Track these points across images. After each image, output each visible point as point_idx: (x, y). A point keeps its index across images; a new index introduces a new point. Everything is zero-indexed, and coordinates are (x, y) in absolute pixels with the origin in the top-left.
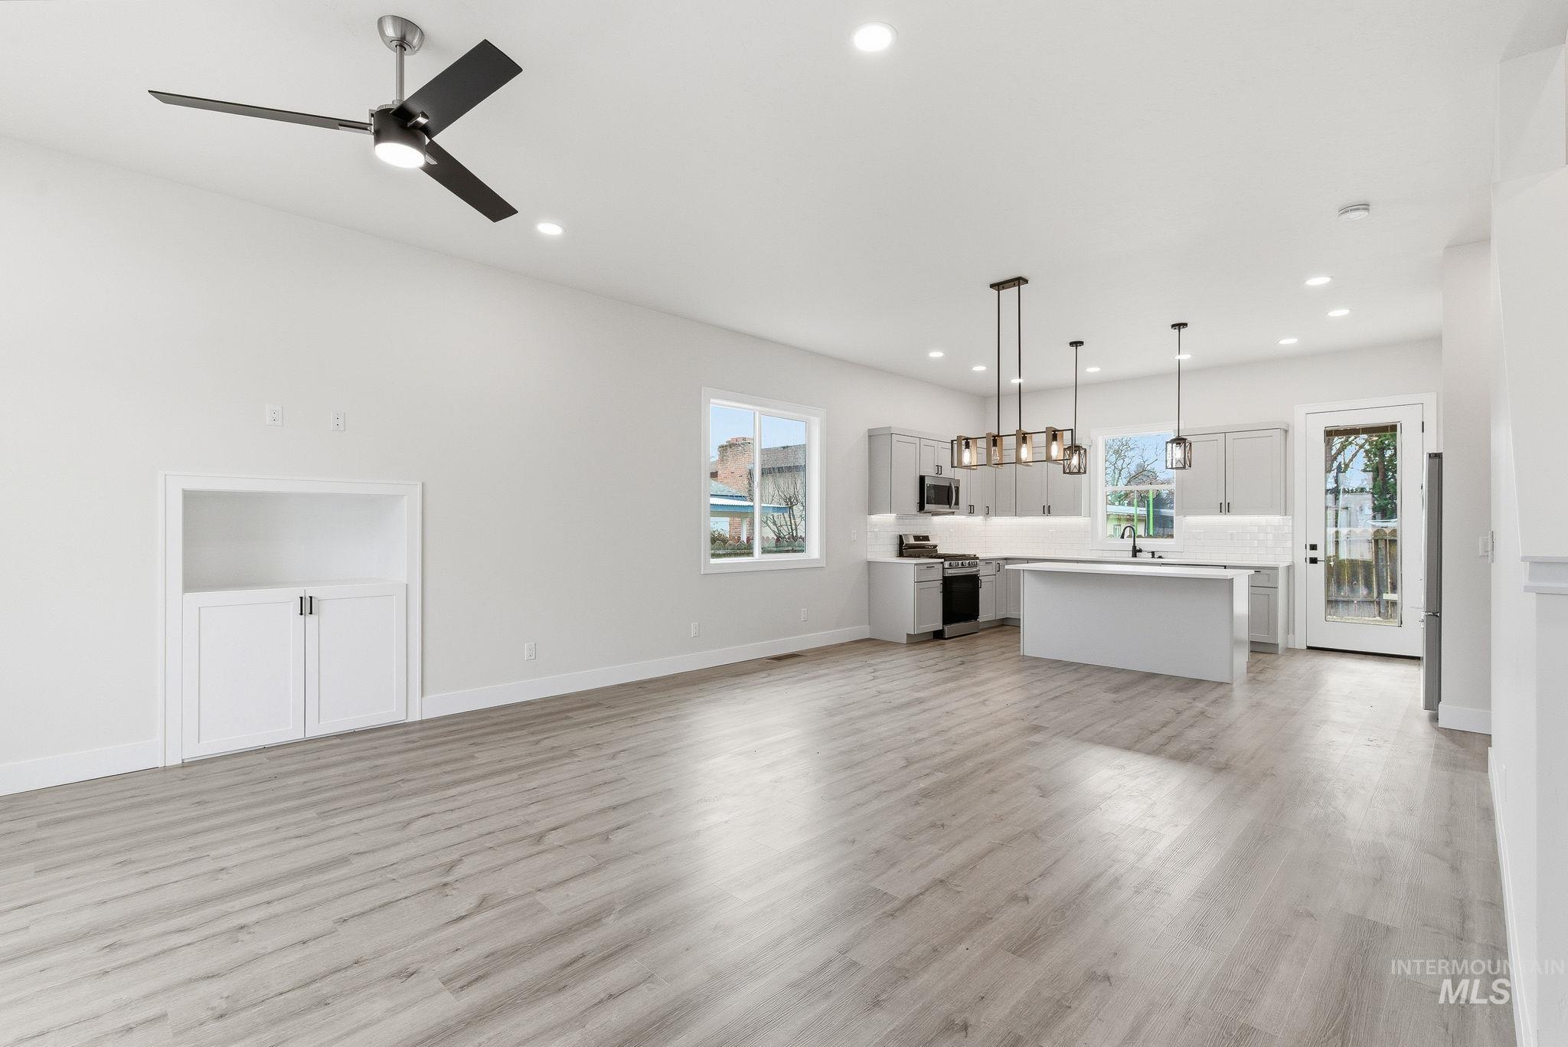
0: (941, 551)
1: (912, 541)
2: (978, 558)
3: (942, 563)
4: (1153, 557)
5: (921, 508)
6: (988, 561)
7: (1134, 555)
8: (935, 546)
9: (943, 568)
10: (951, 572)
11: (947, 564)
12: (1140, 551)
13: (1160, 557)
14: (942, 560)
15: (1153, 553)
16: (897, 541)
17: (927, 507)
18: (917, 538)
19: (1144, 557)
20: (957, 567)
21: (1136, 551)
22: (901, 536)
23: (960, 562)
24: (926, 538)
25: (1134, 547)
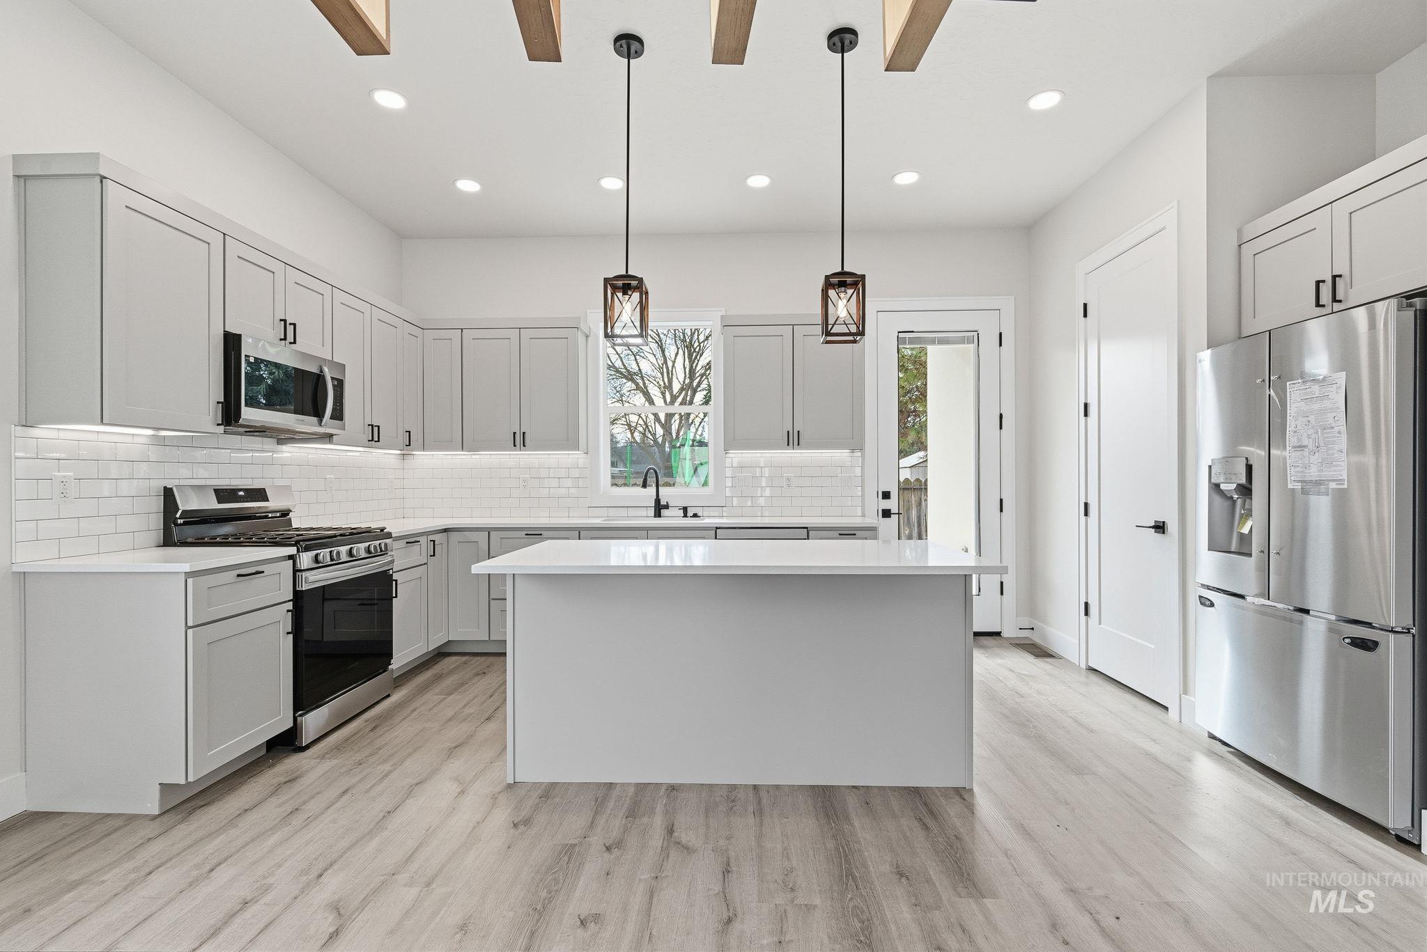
0: (299, 521)
1: (212, 504)
2: (389, 535)
3: (291, 557)
4: (685, 516)
5: (230, 415)
6: (411, 540)
7: (658, 514)
8: (285, 513)
9: (296, 571)
10: (314, 580)
11: (306, 559)
12: (667, 507)
13: (695, 515)
14: (292, 550)
15: (685, 509)
16: (158, 504)
17: (249, 414)
18: (224, 494)
19: (672, 518)
20: (335, 561)
21: (659, 508)
22: (168, 494)
23: (344, 549)
24: (260, 494)
25: (658, 501)
